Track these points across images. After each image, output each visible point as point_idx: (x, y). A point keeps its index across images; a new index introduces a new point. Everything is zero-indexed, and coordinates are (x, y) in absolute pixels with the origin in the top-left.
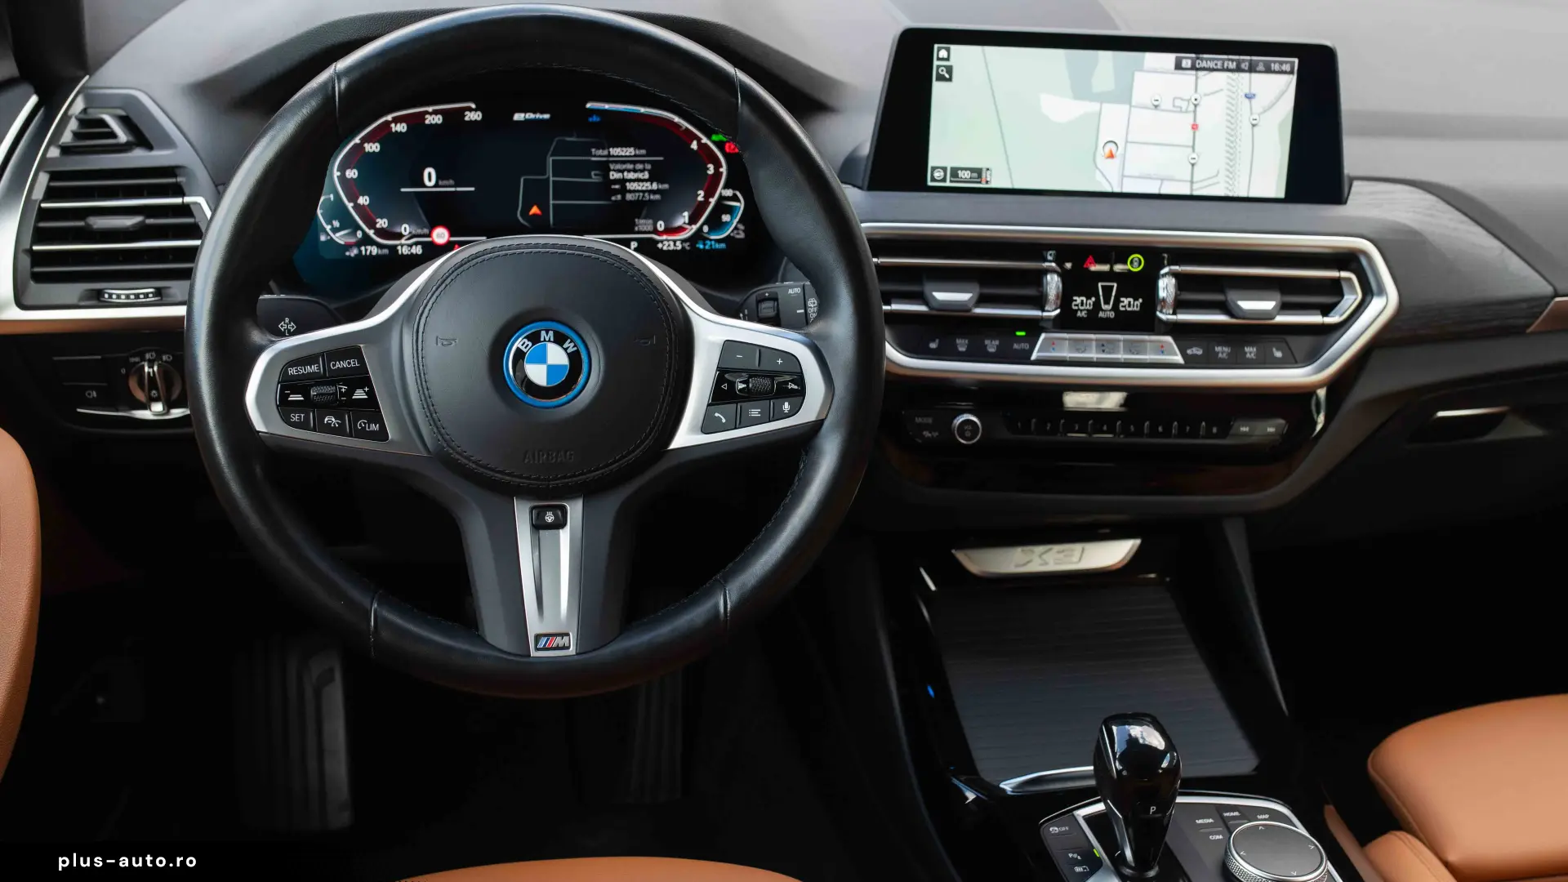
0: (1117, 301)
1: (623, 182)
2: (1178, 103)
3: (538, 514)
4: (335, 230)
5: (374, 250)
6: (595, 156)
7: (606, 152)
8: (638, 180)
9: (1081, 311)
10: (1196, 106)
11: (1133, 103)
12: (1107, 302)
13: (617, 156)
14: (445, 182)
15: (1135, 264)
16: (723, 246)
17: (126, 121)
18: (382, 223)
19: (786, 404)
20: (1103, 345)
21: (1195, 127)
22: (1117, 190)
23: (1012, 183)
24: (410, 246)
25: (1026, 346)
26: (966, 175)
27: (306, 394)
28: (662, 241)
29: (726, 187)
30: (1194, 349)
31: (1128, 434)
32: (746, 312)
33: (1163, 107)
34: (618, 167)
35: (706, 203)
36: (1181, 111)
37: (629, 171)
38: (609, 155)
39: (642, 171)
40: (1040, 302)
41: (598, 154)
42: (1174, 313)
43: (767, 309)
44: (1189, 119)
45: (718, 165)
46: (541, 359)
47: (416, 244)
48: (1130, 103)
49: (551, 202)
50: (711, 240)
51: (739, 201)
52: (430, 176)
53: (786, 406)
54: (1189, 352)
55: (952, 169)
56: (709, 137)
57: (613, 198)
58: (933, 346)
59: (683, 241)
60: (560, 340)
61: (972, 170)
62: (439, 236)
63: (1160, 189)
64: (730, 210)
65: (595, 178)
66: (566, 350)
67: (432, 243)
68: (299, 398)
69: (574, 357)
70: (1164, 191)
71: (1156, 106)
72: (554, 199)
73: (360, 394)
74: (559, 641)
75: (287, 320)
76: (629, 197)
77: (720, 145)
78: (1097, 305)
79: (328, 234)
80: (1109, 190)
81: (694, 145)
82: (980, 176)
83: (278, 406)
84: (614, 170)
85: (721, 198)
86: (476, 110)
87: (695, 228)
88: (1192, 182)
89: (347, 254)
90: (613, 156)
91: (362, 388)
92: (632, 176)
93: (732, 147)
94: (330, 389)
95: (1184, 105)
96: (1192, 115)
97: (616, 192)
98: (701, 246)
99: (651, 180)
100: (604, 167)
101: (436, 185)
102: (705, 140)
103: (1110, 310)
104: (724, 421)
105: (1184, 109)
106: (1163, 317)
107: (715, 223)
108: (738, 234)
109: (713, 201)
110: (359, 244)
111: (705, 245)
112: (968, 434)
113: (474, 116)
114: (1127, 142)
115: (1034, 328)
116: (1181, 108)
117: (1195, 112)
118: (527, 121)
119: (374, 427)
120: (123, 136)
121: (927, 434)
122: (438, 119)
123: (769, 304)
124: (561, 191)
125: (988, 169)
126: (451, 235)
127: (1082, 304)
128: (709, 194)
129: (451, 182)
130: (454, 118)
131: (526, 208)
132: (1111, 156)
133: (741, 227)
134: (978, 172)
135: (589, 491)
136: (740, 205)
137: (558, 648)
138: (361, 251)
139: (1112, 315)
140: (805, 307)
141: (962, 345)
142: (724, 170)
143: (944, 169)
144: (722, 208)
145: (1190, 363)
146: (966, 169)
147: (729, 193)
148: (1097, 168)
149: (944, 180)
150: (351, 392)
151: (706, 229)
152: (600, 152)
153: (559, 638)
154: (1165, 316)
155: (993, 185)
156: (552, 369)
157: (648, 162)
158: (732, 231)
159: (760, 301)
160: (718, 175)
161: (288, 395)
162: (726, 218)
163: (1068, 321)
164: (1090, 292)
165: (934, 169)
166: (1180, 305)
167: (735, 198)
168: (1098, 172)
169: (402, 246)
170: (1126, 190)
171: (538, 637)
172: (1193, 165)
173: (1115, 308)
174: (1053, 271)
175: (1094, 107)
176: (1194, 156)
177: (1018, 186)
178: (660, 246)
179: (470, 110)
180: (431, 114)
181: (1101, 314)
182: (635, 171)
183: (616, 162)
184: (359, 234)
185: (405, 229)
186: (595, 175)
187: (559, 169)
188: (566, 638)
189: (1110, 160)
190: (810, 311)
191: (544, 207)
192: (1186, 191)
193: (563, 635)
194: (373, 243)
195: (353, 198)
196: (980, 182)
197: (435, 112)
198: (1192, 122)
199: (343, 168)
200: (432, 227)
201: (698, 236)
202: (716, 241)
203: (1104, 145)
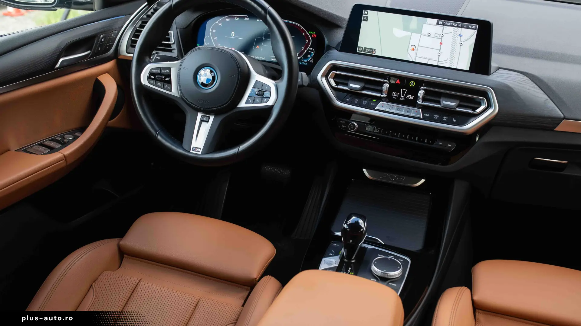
0: (406, 95)
2: (436, 35)
3: (203, 117)
9: (395, 96)
10: (442, 37)
11: (422, 34)
12: (403, 95)
15: (412, 84)
16: (306, 64)
18: (219, 45)
19: (265, 99)
20: (398, 108)
21: (441, 44)
22: (414, 61)
23: (382, 55)
25: (374, 104)
26: (368, 50)
27: (155, 77)
29: (310, 47)
30: (427, 114)
33: (431, 36)
35: (304, 51)
36: (437, 38)
40: (381, 91)
42: (422, 102)
44: (439, 41)
45: (309, 41)
48: (421, 33)
49: (262, 45)
50: (303, 62)
51: (313, 52)
52: (233, 34)
54: (425, 115)
55: (364, 48)
56: (308, 32)
58: (348, 100)
60: (211, 72)
61: (370, 49)
63: (427, 62)
64: (310, 54)
68: (153, 77)
69: (214, 78)
70: (429, 63)
71: (429, 36)
73: (167, 79)
74: (198, 150)
77: (311, 35)
78: (400, 95)
80: (411, 60)
81: (304, 34)
82: (372, 51)
83: (148, 78)
85: (309, 50)
87: (300, 58)
88: (438, 61)
91: (168, 77)
93: (314, 36)
94: (160, 76)
95: (438, 36)
96: (441, 39)
98: (300, 63)
101: (234, 37)
103: (403, 98)
104: (250, 101)
105: (438, 38)
106: (419, 103)
107: (305, 57)
108: (311, 61)
109: (306, 51)
111: (301, 63)
112: (352, 128)
113: (247, 19)
114: (418, 46)
115: (379, 99)
116: (437, 37)
117: (442, 39)
118: (259, 22)
119: (169, 88)
121: (343, 126)
124: (265, 42)
125: (375, 49)
127: (395, 94)
128: (305, 48)
129: (238, 36)
131: (256, 46)
132: (413, 50)
133: (312, 59)
134: (372, 50)
135: (216, 113)
136: (313, 53)
137: (197, 151)
139: (404, 99)
141: (356, 101)
142: (311, 42)
143: (362, 48)
144: (308, 53)
145: (424, 118)
146: (369, 48)
147: (311, 49)
148: (408, 53)
149: (362, 51)
150: (165, 78)
151: (302, 58)
153: (198, 149)
155: (377, 54)
158: (310, 60)
160: (309, 43)
161: (150, 76)
162: (309, 56)
163: (390, 99)
164: (398, 91)
165: (359, 47)
166: (424, 100)
167: (312, 51)
168: (408, 54)
170: (417, 61)
171: (193, 147)
172: (439, 56)
173: (405, 97)
174: (388, 83)
175: (409, 33)
176: (440, 53)
177: (383, 55)
179: (246, 17)
181: (400, 99)
188: (200, 149)
189: (412, 51)
191: (260, 46)
192: (436, 64)
193: (199, 148)
195: (213, 38)
196: (372, 53)
197: (237, 17)
198: (440, 42)
199: (212, 29)
201: (300, 60)
202: (305, 62)
203: (412, 46)
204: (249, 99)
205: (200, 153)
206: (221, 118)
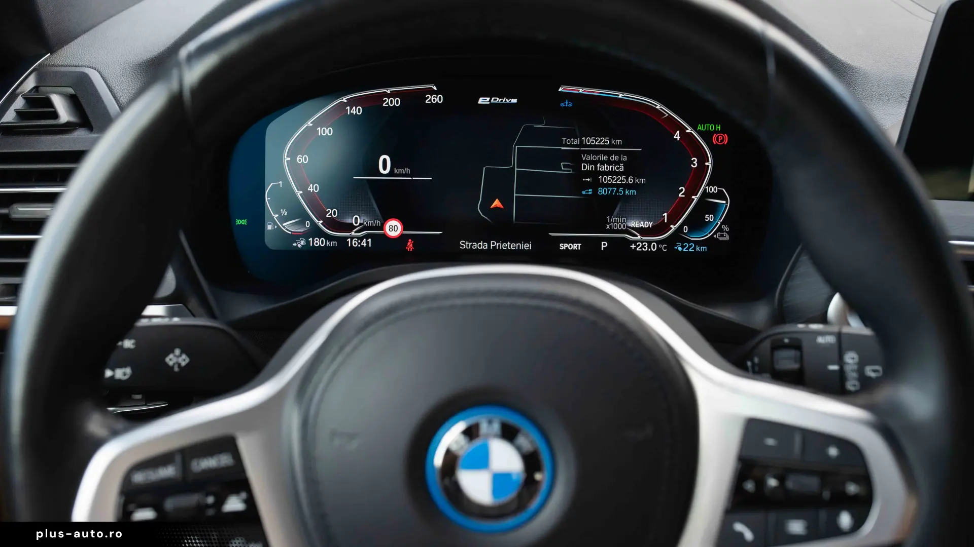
1: (595, 174)
4: (284, 219)
5: (318, 242)
6: (566, 145)
7: (577, 142)
8: (612, 173)
13: (591, 146)
14: (401, 171)
16: (704, 248)
17: (74, 102)
18: (332, 213)
24: (361, 239)
28: (635, 242)
29: (708, 185)
32: (756, 360)
34: (589, 158)
35: (687, 200)
37: (603, 163)
38: (581, 145)
39: (617, 163)
41: (569, 144)
43: (786, 361)
45: (703, 158)
46: (481, 461)
47: (367, 236)
49: (515, 195)
50: (689, 241)
51: (725, 199)
52: (385, 164)
56: (695, 128)
57: (584, 192)
59: (658, 242)
60: (509, 434)
62: (392, 228)
64: (714, 208)
65: (564, 169)
66: (519, 449)
67: (385, 236)
69: (531, 462)
73: (234, 506)
75: (177, 352)
76: (601, 191)
77: (706, 135)
79: (275, 223)
81: (677, 136)
84: (586, 162)
85: (705, 194)
86: (437, 93)
87: (674, 228)
89: (295, 244)
90: (586, 146)
92: (603, 168)
93: (720, 138)
97: (587, 186)
98: (680, 249)
99: (626, 173)
100: (575, 158)
101: (391, 173)
102: (689, 130)
107: (696, 222)
108: (722, 236)
109: (695, 198)
110: (306, 235)
111: (683, 247)
113: (435, 99)
118: (491, 104)
120: (65, 115)
122: (395, 102)
123: (792, 353)
124: (527, 183)
126: (404, 229)
128: (692, 190)
129: (408, 170)
130: (413, 101)
131: (489, 200)
133: (726, 228)
136: (724, 204)
138: (308, 242)
140: (840, 361)
142: (709, 164)
144: (706, 206)
147: (714, 189)
151: (686, 229)
152: (572, 141)
156: (500, 479)
157: (625, 153)
158: (715, 233)
159: (778, 346)
160: (702, 168)
162: (709, 218)
167: (720, 195)
169: (352, 238)
178: (633, 246)
179: (432, 92)
180: (389, 96)
182: (609, 163)
183: (589, 153)
184: (308, 224)
185: (357, 220)
186: (565, 166)
187: (526, 158)
190: (848, 368)
191: (506, 201)
194: (321, 234)
195: (302, 185)
197: (393, 95)
199: (293, 154)
200: (385, 219)
201: (677, 237)
202: (696, 242)
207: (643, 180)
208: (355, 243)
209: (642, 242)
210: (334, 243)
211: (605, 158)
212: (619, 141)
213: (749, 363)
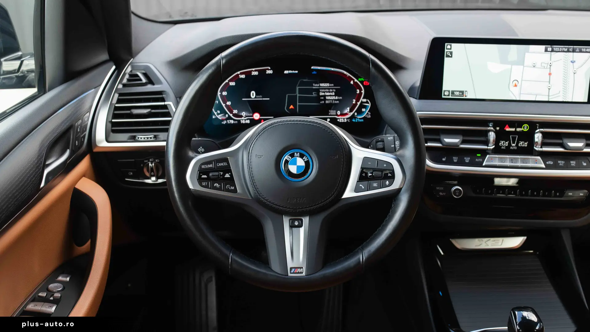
0: (518, 143)
1: (325, 96)
2: (543, 65)
3: (292, 222)
4: (218, 114)
5: (232, 122)
6: (315, 87)
7: (318, 85)
8: (330, 96)
9: (503, 146)
10: (550, 66)
11: (525, 65)
12: (514, 143)
13: (323, 87)
14: (259, 97)
15: (525, 128)
16: (362, 120)
17: (145, 75)
18: (235, 112)
19: (387, 182)
20: (512, 160)
21: (550, 74)
22: (518, 99)
23: (476, 96)
24: (245, 120)
25: (481, 160)
26: (457, 93)
27: (208, 175)
28: (339, 119)
29: (363, 98)
30: (549, 162)
31: (522, 195)
32: (372, 146)
33: (537, 66)
35: (356, 104)
36: (544, 68)
37: (327, 92)
38: (320, 86)
39: (332, 92)
40: (487, 143)
41: (316, 86)
42: (541, 147)
43: (380, 145)
44: (548, 71)
45: (361, 90)
46: (295, 163)
47: (248, 119)
48: (523, 65)
49: (298, 104)
50: (358, 118)
52: (253, 94)
53: (387, 183)
54: (547, 163)
55: (452, 91)
56: (357, 79)
57: (321, 102)
58: (444, 159)
59: (347, 119)
60: (302, 156)
61: (460, 92)
62: (256, 116)
64: (365, 107)
65: (314, 95)
66: (304, 160)
67: (253, 119)
68: (205, 176)
69: (307, 163)
70: (537, 99)
71: (534, 66)
72: (299, 103)
73: (227, 176)
74: (299, 270)
75: (201, 148)
76: (327, 102)
77: (361, 82)
78: (510, 144)
79: (215, 116)
80: (514, 99)
81: (352, 82)
82: (463, 94)
83: (198, 180)
84: (321, 92)
85: (362, 102)
86: (270, 70)
87: (352, 113)
88: (549, 96)
89: (222, 123)
90: (321, 87)
91: (228, 173)
92: (328, 94)
93: (366, 83)
94: (216, 173)
95: (546, 65)
96: (549, 69)
97: (322, 100)
98: (354, 121)
99: (335, 95)
100: (318, 91)
101: (255, 98)
103: (515, 146)
104: (363, 188)
105: (545, 67)
106: (537, 149)
107: (359, 112)
108: (368, 116)
109: (359, 103)
110: (227, 119)
111: (355, 120)
112: (457, 194)
113: (270, 72)
114: (522, 80)
115: (484, 153)
116: (544, 67)
117: (550, 68)
118: (289, 74)
119: (233, 188)
120: (144, 80)
121: (441, 194)
122: (256, 73)
123: (381, 143)
124: (302, 100)
125: (466, 91)
126: (261, 116)
127: (504, 144)
128: (357, 101)
129: (261, 96)
130: (262, 72)
131: (289, 106)
132: (516, 86)
133: (369, 113)
134: (462, 92)
135: (311, 214)
136: (369, 105)
137: (298, 273)
138: (227, 122)
139: (516, 148)
140: (395, 144)
141: (455, 159)
142: (363, 92)
143: (449, 91)
144: (362, 106)
145: (548, 167)
146: (457, 91)
147: (365, 100)
148: (510, 90)
149: (449, 95)
150: (224, 174)
151: (356, 114)
152: (316, 85)
153: (299, 269)
154: (537, 148)
155: (468, 97)
156: (298, 167)
157: (334, 89)
158: (366, 115)
159: (377, 142)
160: (361, 93)
161: (201, 175)
162: (363, 110)
163: (498, 150)
164: (507, 139)
165: (445, 91)
166: (543, 144)
167: (367, 102)
168: (510, 91)
169: (242, 120)
170: (521, 99)
171: (291, 269)
172: (549, 89)
173: (517, 145)
174: (492, 131)
175: (509, 67)
176: (549, 85)
177: (478, 98)
178: (338, 120)
179: (268, 69)
180: (254, 71)
181: (511, 148)
182: (329, 92)
183: (322, 89)
184: (227, 116)
185: (244, 114)
186: (314, 94)
187: (301, 91)
188: (302, 269)
189: (515, 87)
190: (396, 146)
191: (295, 106)
192: (547, 100)
193: (301, 268)
194: (232, 119)
195: (225, 103)
196: (463, 96)
197: (256, 71)
198: (549, 72)
199: (221, 92)
200: (254, 113)
201: (353, 117)
202: (360, 118)
203: (513, 82)
204: (360, 185)
205: (304, 274)
206: (320, 218)
207: (341, 98)
208: (243, 122)
209: (341, 118)
210: (236, 122)
211: (328, 90)
212: (332, 85)
213: (370, 147)
